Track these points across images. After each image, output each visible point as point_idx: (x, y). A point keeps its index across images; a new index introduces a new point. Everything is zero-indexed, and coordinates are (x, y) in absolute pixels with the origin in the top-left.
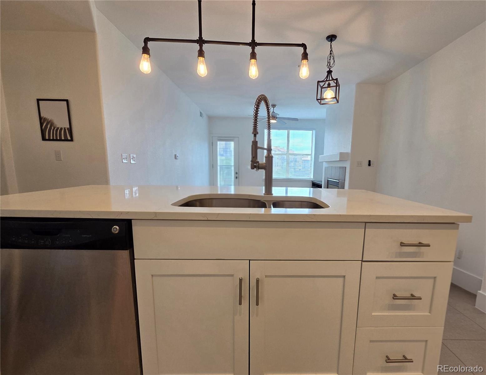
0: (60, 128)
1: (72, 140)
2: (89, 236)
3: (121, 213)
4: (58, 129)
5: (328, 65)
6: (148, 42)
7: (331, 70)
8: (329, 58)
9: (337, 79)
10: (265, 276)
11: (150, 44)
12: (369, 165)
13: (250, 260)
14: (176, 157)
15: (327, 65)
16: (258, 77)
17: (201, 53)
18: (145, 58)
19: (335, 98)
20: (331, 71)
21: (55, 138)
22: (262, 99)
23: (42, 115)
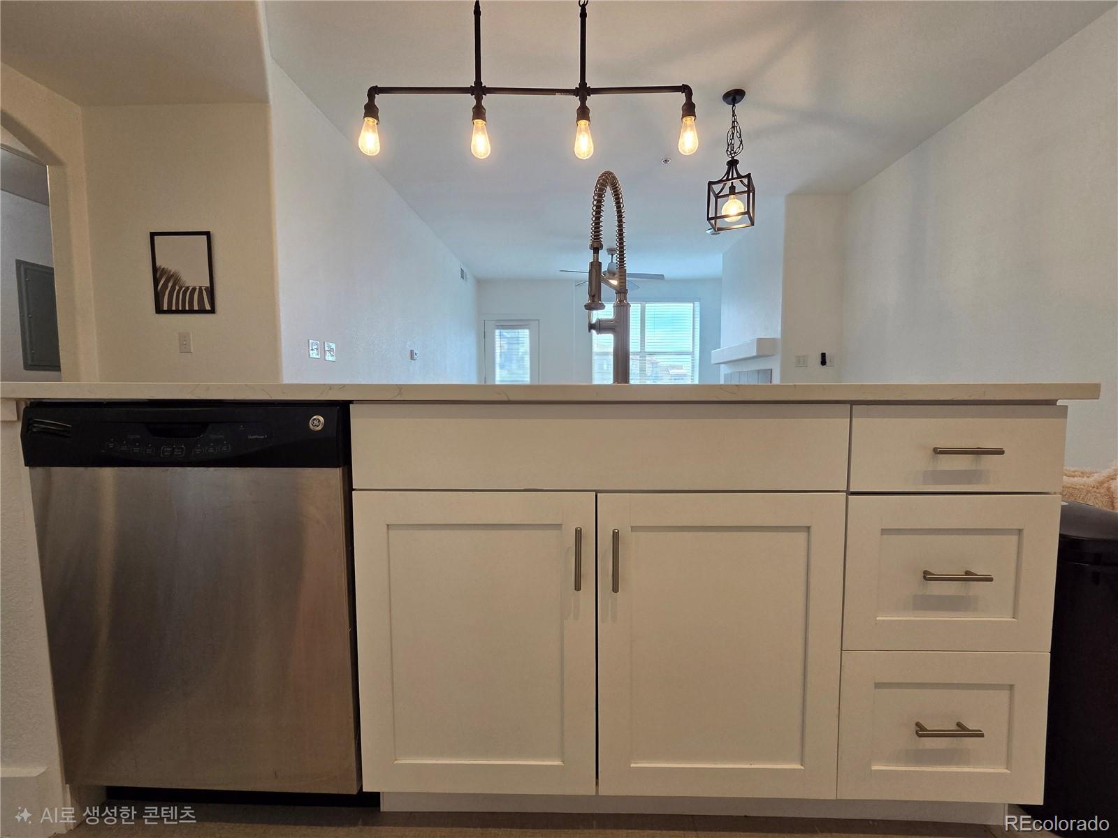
0: (191, 288)
1: (213, 311)
2: (262, 437)
3: (328, 388)
4: (187, 291)
5: (729, 149)
6: (376, 95)
7: (735, 158)
8: (730, 136)
9: (748, 176)
10: (632, 527)
11: (379, 99)
12: (823, 362)
13: (597, 492)
14: (412, 355)
15: (727, 150)
16: (592, 156)
17: (479, 112)
18: (368, 125)
19: (747, 213)
20: (737, 162)
21: (180, 309)
22: (608, 181)
23: (158, 264)
